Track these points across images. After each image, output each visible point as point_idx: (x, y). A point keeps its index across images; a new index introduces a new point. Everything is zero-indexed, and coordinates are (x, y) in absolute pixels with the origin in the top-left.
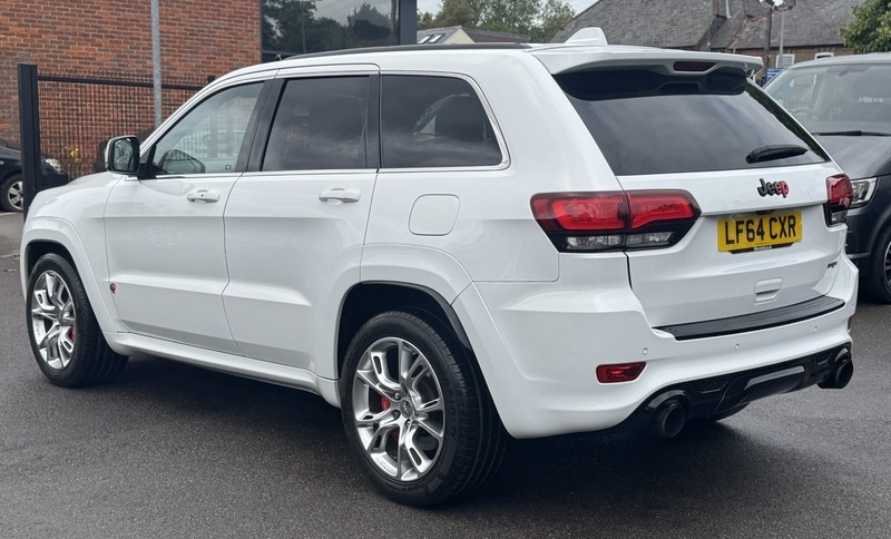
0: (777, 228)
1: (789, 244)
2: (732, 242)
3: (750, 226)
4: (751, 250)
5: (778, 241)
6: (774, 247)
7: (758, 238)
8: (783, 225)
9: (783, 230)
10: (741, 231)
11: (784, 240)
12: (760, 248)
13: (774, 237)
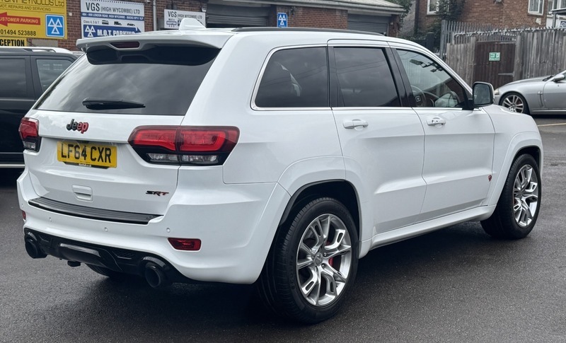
0: (96, 154)
1: (106, 168)
2: (65, 157)
3: (77, 149)
4: (77, 164)
5: (96, 163)
6: (93, 166)
7: (82, 158)
8: (101, 153)
9: (101, 157)
10: (71, 151)
11: (100, 163)
12: (82, 164)
13: (94, 160)
